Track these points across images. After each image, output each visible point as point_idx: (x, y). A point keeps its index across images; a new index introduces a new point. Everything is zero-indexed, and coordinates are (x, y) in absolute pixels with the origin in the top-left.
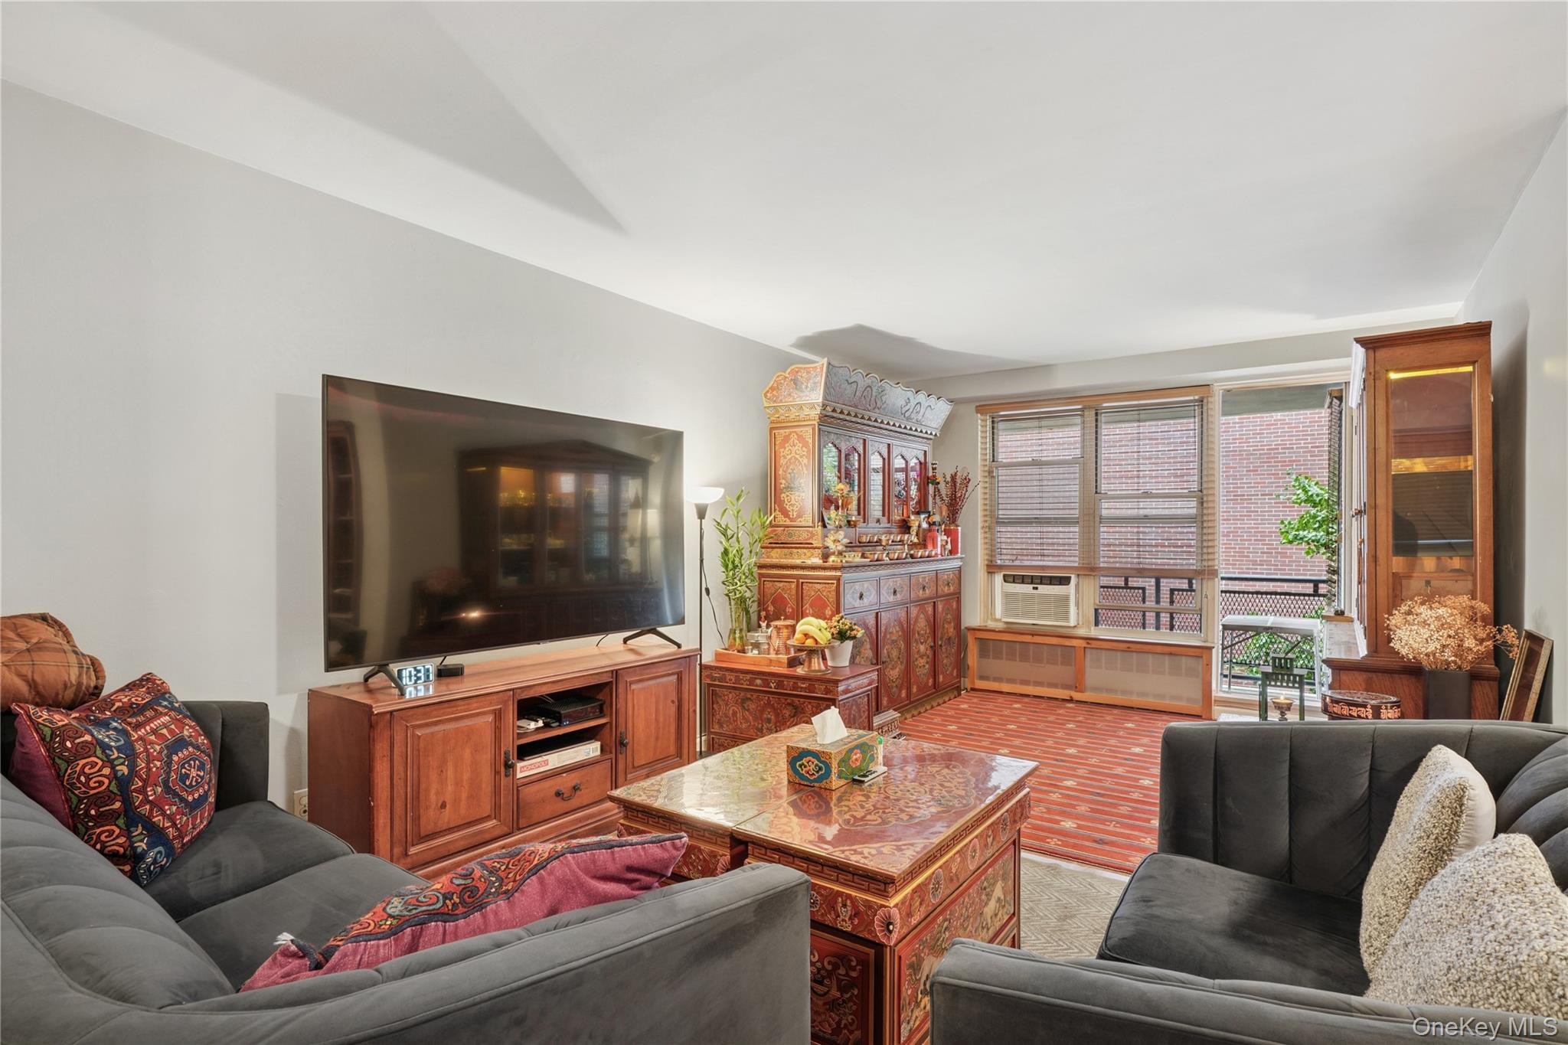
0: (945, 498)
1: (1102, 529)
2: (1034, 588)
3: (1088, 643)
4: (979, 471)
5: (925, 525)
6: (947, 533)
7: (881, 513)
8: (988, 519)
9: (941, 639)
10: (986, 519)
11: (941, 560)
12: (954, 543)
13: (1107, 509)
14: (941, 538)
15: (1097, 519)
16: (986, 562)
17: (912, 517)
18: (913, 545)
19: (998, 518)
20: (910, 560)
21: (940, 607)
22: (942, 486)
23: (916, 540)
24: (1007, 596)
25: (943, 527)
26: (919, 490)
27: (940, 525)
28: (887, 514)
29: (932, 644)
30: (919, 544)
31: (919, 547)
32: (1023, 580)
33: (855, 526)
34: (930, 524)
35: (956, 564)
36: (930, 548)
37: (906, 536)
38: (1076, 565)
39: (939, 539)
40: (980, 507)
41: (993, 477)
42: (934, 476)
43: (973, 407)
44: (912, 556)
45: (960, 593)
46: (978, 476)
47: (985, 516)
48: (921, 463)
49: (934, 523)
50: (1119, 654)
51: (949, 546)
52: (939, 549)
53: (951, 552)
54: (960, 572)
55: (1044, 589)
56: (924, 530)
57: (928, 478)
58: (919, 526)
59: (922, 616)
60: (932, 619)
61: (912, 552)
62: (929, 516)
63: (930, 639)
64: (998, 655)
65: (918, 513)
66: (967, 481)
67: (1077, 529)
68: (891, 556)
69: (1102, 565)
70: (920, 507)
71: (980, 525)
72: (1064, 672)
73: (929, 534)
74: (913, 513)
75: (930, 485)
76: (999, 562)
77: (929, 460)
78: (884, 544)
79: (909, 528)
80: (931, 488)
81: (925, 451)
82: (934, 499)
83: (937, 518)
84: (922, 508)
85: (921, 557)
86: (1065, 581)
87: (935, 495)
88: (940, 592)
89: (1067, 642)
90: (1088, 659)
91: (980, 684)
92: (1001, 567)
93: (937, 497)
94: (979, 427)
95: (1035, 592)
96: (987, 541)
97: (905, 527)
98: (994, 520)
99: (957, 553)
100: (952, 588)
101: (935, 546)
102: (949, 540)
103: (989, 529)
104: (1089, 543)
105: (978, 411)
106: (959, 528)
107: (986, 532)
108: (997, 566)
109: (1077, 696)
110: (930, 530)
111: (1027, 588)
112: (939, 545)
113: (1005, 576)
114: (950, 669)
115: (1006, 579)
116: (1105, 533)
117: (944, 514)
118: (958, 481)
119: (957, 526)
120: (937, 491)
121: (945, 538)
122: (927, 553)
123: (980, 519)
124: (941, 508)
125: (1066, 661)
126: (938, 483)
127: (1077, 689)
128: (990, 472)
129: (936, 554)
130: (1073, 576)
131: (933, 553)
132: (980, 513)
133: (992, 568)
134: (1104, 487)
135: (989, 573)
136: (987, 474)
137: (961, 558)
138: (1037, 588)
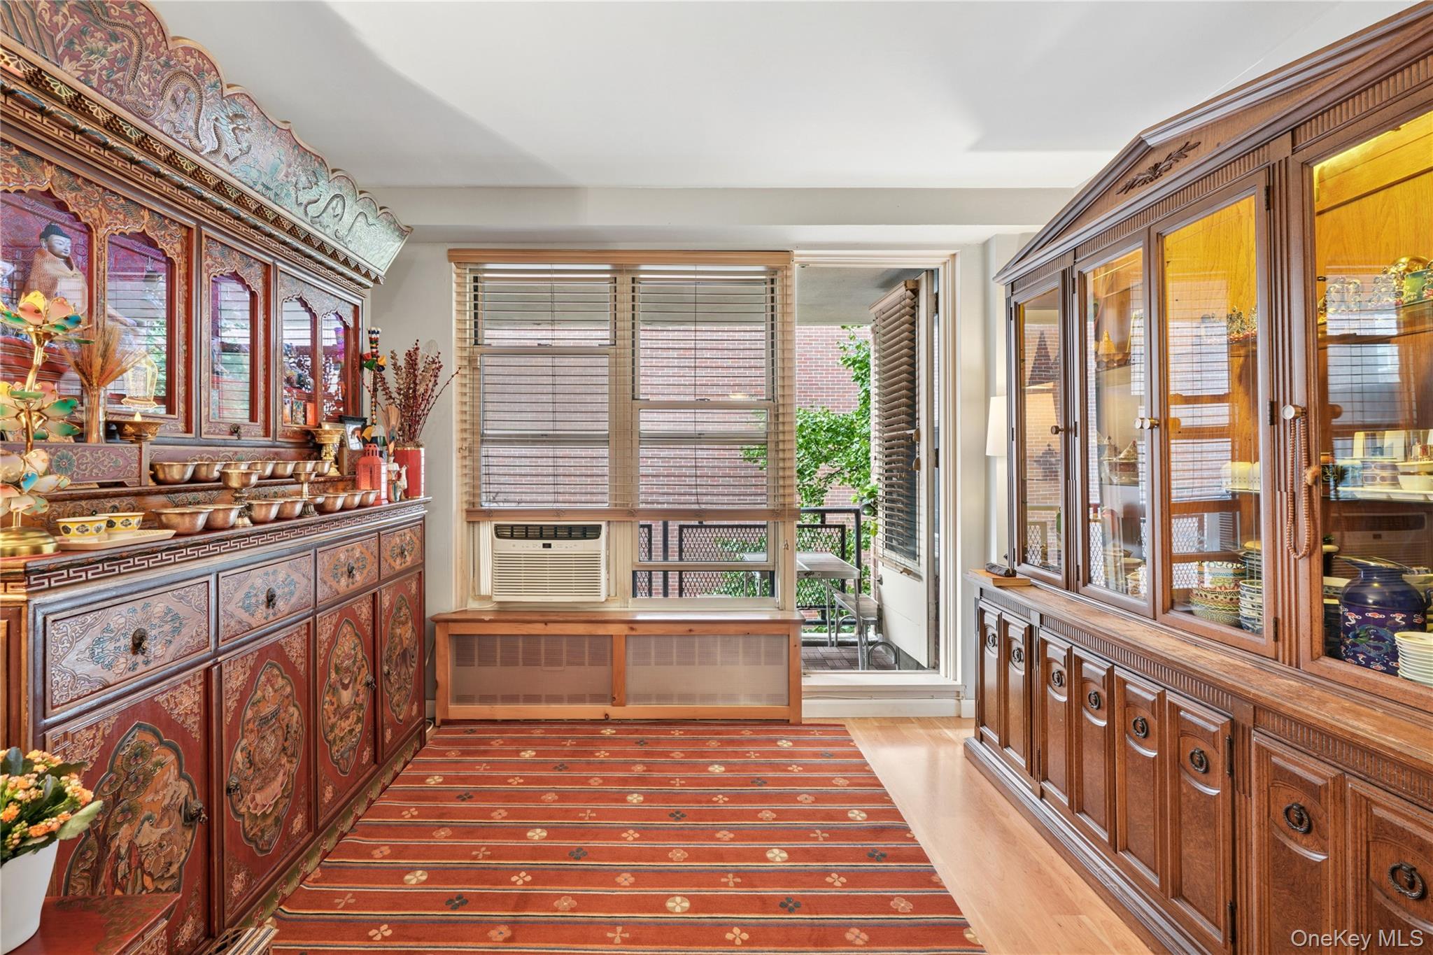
0: (395, 395)
1: (643, 452)
2: (545, 546)
3: (632, 629)
4: (454, 358)
5: (355, 444)
6: (400, 458)
7: (247, 414)
8: (467, 435)
9: (389, 660)
10: (465, 435)
11: (388, 510)
12: (413, 476)
13: (650, 422)
14: (387, 468)
15: (636, 437)
16: (465, 507)
17: (327, 427)
18: (325, 483)
19: (483, 435)
20: (317, 517)
21: (386, 601)
22: (389, 374)
23: (333, 472)
24: (501, 561)
25: (392, 446)
26: (343, 377)
27: (385, 444)
28: (261, 416)
29: (370, 678)
30: (341, 480)
31: (341, 485)
32: (526, 533)
33: (139, 438)
34: (364, 441)
35: (418, 512)
36: (365, 485)
37: (310, 465)
38: (605, 506)
39: (384, 469)
40: (455, 417)
41: (475, 369)
42: (373, 355)
43: (442, 251)
44: (321, 509)
45: (423, 565)
46: (452, 362)
47: (464, 430)
48: (346, 327)
49: (374, 440)
50: (675, 640)
51: (403, 483)
52: (384, 486)
53: (407, 493)
54: (423, 526)
55: (560, 547)
56: (353, 453)
57: (362, 357)
58: (342, 444)
59: (346, 629)
60: (369, 629)
61: (320, 500)
62: (364, 427)
63: (365, 671)
64: (487, 660)
65: (340, 419)
66: (435, 367)
67: (605, 452)
68: (259, 513)
69: (642, 506)
70: (346, 410)
71: (456, 445)
72: (595, 675)
73: (363, 460)
74: (329, 420)
75: (366, 370)
76: (486, 506)
77: (366, 323)
78: (235, 483)
79: (319, 447)
80: (368, 376)
81: (356, 307)
82: (374, 395)
83: (379, 431)
84: (349, 411)
85: (343, 509)
86: (589, 532)
87: (375, 390)
88: (385, 571)
89: (601, 630)
90: (631, 652)
91: (457, 711)
92: (489, 514)
93: (380, 393)
94: (454, 285)
95: (547, 551)
96: (467, 471)
97: (309, 444)
98: (478, 438)
99: (419, 494)
100: (408, 559)
101: (375, 483)
102: (403, 471)
103: (470, 452)
104: (624, 472)
105: (451, 259)
106: (422, 450)
107: (465, 457)
108: (484, 511)
109: (616, 712)
110: (364, 453)
111: (534, 546)
112: (384, 478)
113: (497, 527)
114: (405, 707)
115: (499, 532)
116: (650, 459)
117: (393, 422)
118: (421, 366)
119: (419, 446)
120: (379, 380)
121: (396, 467)
122: (357, 500)
123: (456, 436)
124: (387, 412)
125: (597, 659)
126: (383, 368)
127: (613, 701)
128: (471, 361)
129: (378, 499)
130: (604, 524)
131: (372, 498)
132: (455, 427)
133: (474, 515)
134: (643, 391)
135: (469, 522)
136: (465, 363)
137: (426, 503)
138: (549, 546)
